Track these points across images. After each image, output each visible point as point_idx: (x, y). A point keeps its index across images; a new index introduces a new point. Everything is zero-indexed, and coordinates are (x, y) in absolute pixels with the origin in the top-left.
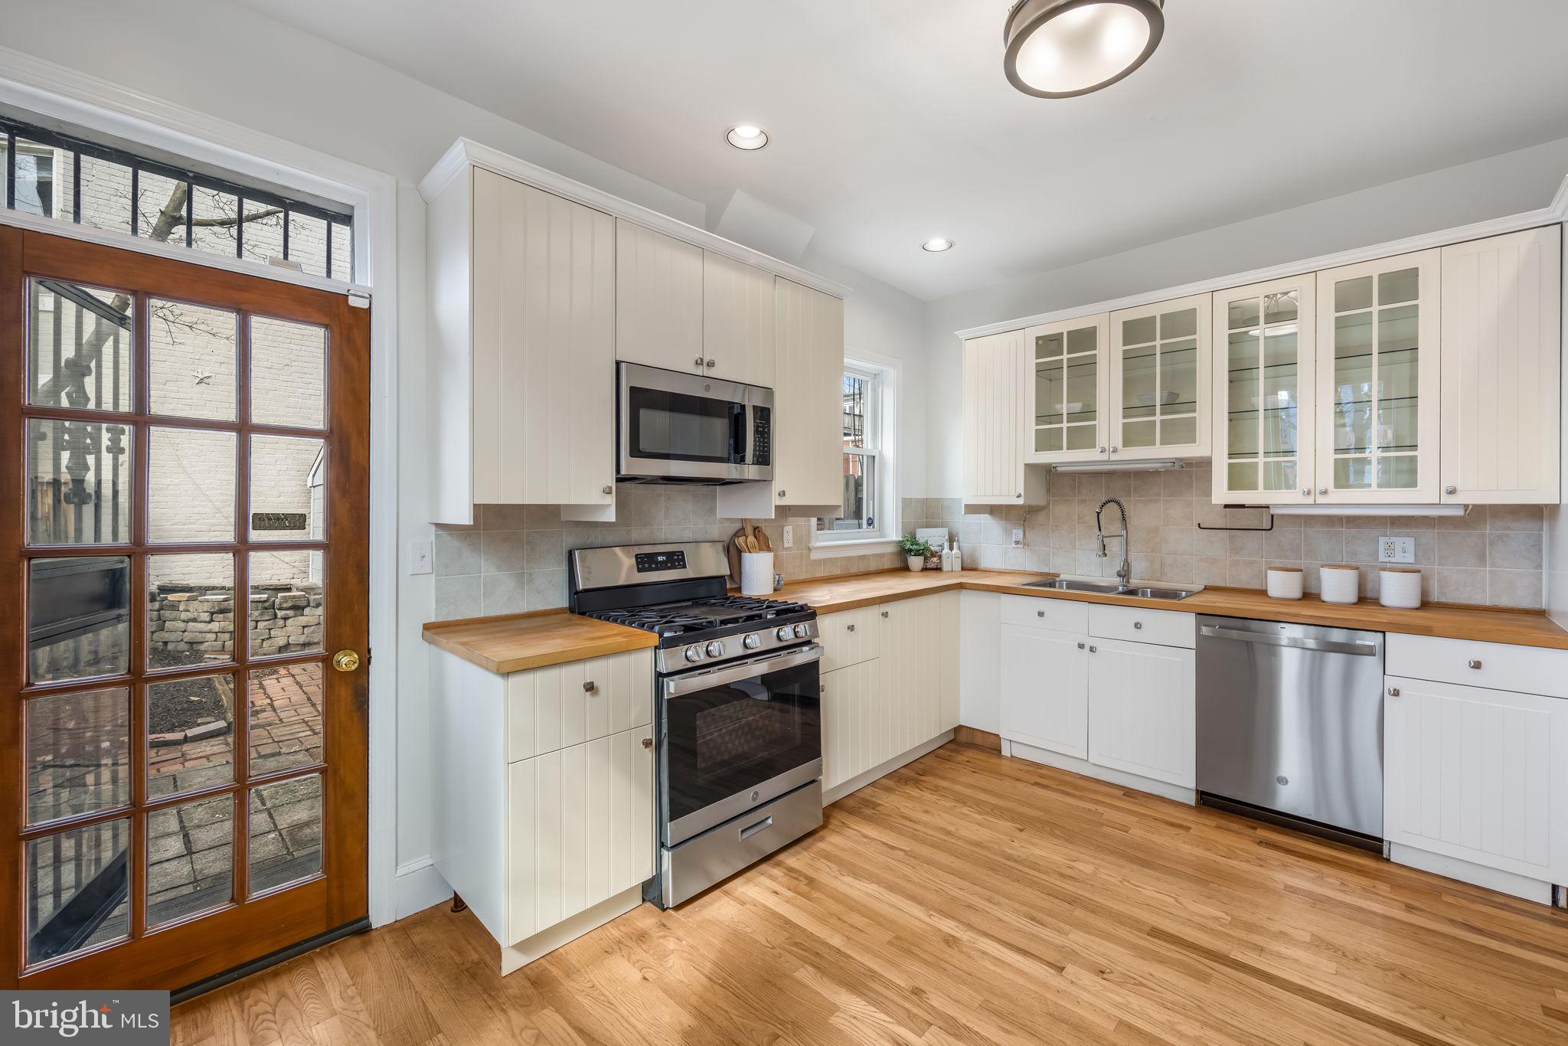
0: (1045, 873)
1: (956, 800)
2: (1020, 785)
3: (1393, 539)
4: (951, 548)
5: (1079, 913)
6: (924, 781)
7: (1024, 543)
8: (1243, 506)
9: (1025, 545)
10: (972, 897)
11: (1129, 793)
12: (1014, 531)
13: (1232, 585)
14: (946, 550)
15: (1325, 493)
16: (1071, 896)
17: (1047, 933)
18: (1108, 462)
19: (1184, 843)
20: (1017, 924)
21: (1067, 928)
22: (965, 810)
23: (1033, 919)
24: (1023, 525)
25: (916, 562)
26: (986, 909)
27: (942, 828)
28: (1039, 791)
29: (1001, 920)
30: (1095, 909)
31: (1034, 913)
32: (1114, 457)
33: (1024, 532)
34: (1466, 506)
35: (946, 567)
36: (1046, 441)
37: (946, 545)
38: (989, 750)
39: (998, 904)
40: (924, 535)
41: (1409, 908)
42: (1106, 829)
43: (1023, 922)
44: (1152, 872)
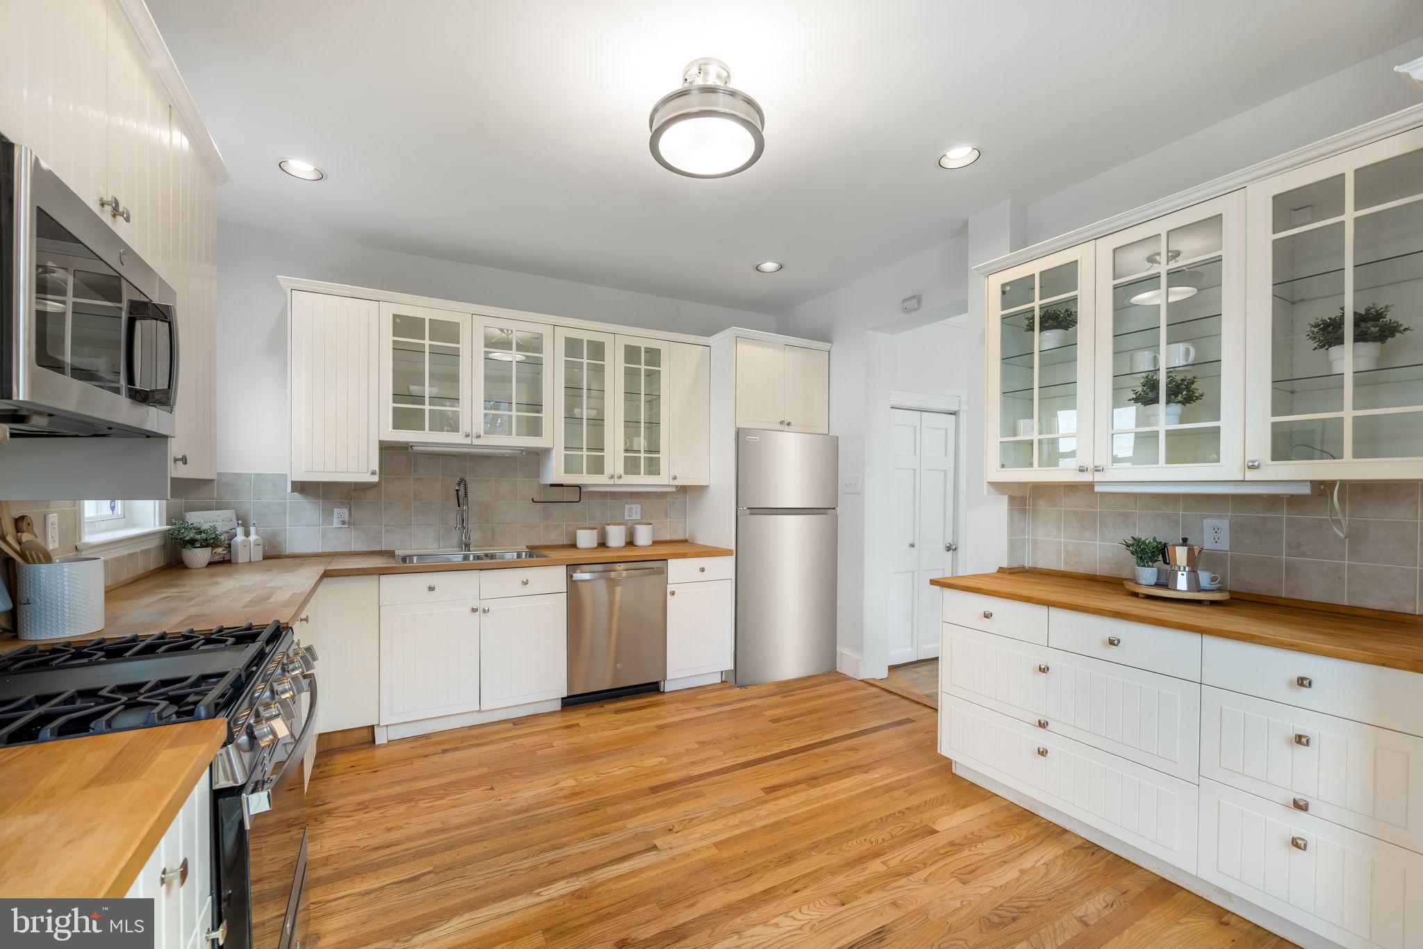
0: (555, 804)
1: (398, 803)
2: (434, 759)
3: (632, 506)
4: (247, 534)
5: (610, 811)
6: (337, 808)
7: (350, 523)
8: (561, 485)
9: (350, 524)
10: (539, 858)
11: (517, 722)
12: (336, 511)
13: (545, 544)
14: (240, 538)
15: (620, 477)
16: (592, 805)
17: (619, 835)
18: (471, 445)
19: (588, 734)
20: (595, 846)
21: (619, 823)
22: (422, 804)
23: (597, 835)
24: (349, 503)
25: (199, 556)
26: (563, 854)
27: (429, 831)
28: (449, 756)
29: (583, 853)
30: (614, 801)
31: (592, 831)
32: (476, 442)
33: (350, 511)
34: (677, 486)
35: (242, 557)
36: (402, 419)
37: (240, 530)
38: (354, 748)
39: (564, 845)
40: (201, 519)
41: (698, 709)
42: (540, 753)
43: (597, 842)
44: (602, 760)
